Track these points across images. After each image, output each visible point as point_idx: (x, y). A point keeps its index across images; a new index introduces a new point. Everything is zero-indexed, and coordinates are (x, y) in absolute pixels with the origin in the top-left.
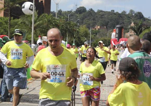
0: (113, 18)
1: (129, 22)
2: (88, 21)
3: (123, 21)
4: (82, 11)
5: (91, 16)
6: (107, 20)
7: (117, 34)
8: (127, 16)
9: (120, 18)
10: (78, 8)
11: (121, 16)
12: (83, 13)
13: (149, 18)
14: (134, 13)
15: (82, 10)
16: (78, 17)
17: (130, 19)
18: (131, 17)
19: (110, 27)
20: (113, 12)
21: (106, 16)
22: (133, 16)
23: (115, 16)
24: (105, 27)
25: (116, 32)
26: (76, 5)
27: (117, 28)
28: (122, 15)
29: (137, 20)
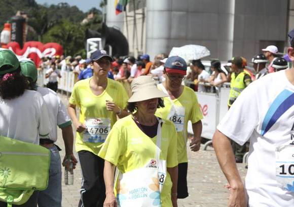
1: (10, 11)
7: (14, 33)
13: (45, 4)
25: (12, 30)
27: (14, 21)
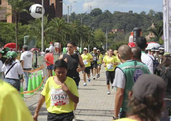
0: (132, 20)
1: (149, 23)
2: (104, 23)
3: (142, 23)
4: (97, 14)
5: (108, 19)
6: (125, 22)
8: (147, 17)
9: (139, 19)
10: (92, 10)
11: (140, 18)
12: (99, 15)
14: (154, 13)
15: (97, 12)
16: (94, 20)
17: (151, 20)
18: (151, 18)
19: (128, 30)
20: (131, 13)
21: (123, 18)
22: (153, 17)
23: (134, 17)
24: (123, 30)
25: (134, 36)
26: (91, 7)
27: (135, 30)
28: (141, 16)
29: (157, 21)
